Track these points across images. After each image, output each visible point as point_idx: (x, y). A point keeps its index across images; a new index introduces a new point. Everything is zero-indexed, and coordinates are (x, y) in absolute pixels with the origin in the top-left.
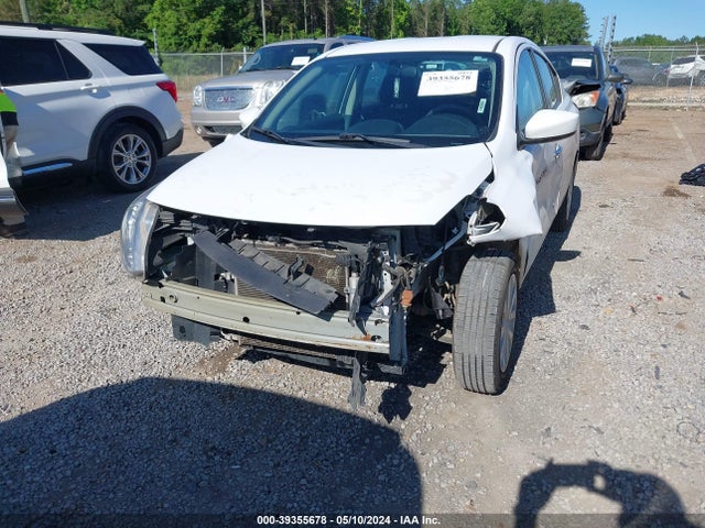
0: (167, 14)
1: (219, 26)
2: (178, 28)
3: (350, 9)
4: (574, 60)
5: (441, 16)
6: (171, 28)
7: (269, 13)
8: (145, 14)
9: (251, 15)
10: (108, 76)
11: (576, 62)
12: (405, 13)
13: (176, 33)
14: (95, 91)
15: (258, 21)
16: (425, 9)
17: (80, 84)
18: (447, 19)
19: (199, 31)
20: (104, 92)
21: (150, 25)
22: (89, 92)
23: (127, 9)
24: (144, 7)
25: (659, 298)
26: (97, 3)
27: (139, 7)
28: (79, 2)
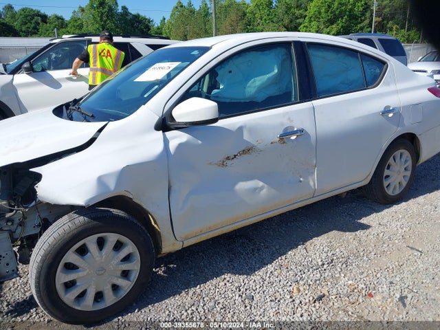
0: (313, 23)
7: (379, 19)
8: (301, 24)
9: (367, 22)
15: (370, 25)
21: (301, 31)
23: (291, 21)
24: (301, 20)
25: (370, 295)
26: (275, 20)
27: (298, 21)
28: (265, 19)
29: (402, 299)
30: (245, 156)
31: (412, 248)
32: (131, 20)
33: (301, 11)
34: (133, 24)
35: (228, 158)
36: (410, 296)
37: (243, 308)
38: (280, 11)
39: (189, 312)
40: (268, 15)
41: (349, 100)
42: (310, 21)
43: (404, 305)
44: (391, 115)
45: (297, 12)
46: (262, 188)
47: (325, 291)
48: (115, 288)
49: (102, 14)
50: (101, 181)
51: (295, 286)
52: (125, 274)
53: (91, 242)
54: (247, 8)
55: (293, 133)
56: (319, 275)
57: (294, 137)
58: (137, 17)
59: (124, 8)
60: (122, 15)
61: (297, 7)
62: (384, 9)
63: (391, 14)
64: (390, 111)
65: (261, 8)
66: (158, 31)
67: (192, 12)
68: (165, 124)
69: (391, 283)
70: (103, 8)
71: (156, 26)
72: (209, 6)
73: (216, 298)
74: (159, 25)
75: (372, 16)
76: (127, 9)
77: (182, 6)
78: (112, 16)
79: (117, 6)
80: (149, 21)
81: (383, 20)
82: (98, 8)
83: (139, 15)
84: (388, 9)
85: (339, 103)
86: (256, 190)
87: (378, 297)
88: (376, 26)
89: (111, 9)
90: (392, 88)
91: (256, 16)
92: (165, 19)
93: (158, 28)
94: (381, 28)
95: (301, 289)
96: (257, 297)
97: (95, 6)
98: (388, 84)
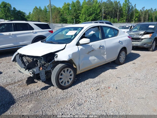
0: (83, 16)
1: (93, 18)
2: (85, 18)
3: (124, 13)
4: (150, 26)
5: (147, 14)
6: (84, 18)
7: (105, 15)
8: (79, 16)
9: (101, 15)
10: (38, 29)
11: (150, 27)
12: (138, 14)
13: (84, 20)
14: (34, 32)
15: (102, 17)
16: (143, 13)
17: (31, 31)
18: (149, 15)
19: (89, 19)
20: (36, 33)
21: (80, 18)
22: (33, 33)
23: (76, 15)
24: (80, 14)
25: (109, 88)
26: (71, 14)
27: (79, 15)
28: (67, 14)
29: (116, 88)
30: (93, 52)
31: (118, 78)
32: (17, 13)
33: (79, 11)
34: (18, 14)
35: (89, 52)
36: (118, 87)
37: (79, 94)
38: (72, 11)
39: (66, 96)
40: (68, 12)
41: (114, 39)
42: (83, 15)
43: (117, 89)
44: (120, 43)
45: (78, 12)
46: (95, 59)
47: (98, 88)
48: (70, 79)
49: (5, 10)
50: (69, 56)
51: (91, 88)
52: (71, 75)
53: (66, 69)
54: (61, 10)
55: (101, 46)
56: (96, 85)
57: (102, 47)
58: (19, 11)
59: (14, 8)
60: (13, 11)
61: (78, 10)
62: (106, 11)
63: (108, 13)
64: (120, 42)
65: (66, 10)
66: (28, 17)
67: (41, 10)
68: (78, 44)
69: (114, 85)
70: (6, 8)
71: (27, 15)
72: (47, 8)
73: (72, 92)
74: (28, 15)
75: (102, 14)
76: (15, 9)
77: (37, 8)
78: (9, 11)
79: (11, 7)
80: (24, 13)
81: (106, 15)
82: (3, 8)
83: (20, 11)
84: (107, 12)
85: (112, 39)
86: (94, 60)
87: (111, 88)
88: (104, 17)
89: (8, 8)
90: (120, 36)
91: (64, 12)
92: (30, 13)
93: (28, 16)
94: (105, 18)
95: (93, 88)
96: (82, 91)
97: (2, 7)
98: (119, 35)
